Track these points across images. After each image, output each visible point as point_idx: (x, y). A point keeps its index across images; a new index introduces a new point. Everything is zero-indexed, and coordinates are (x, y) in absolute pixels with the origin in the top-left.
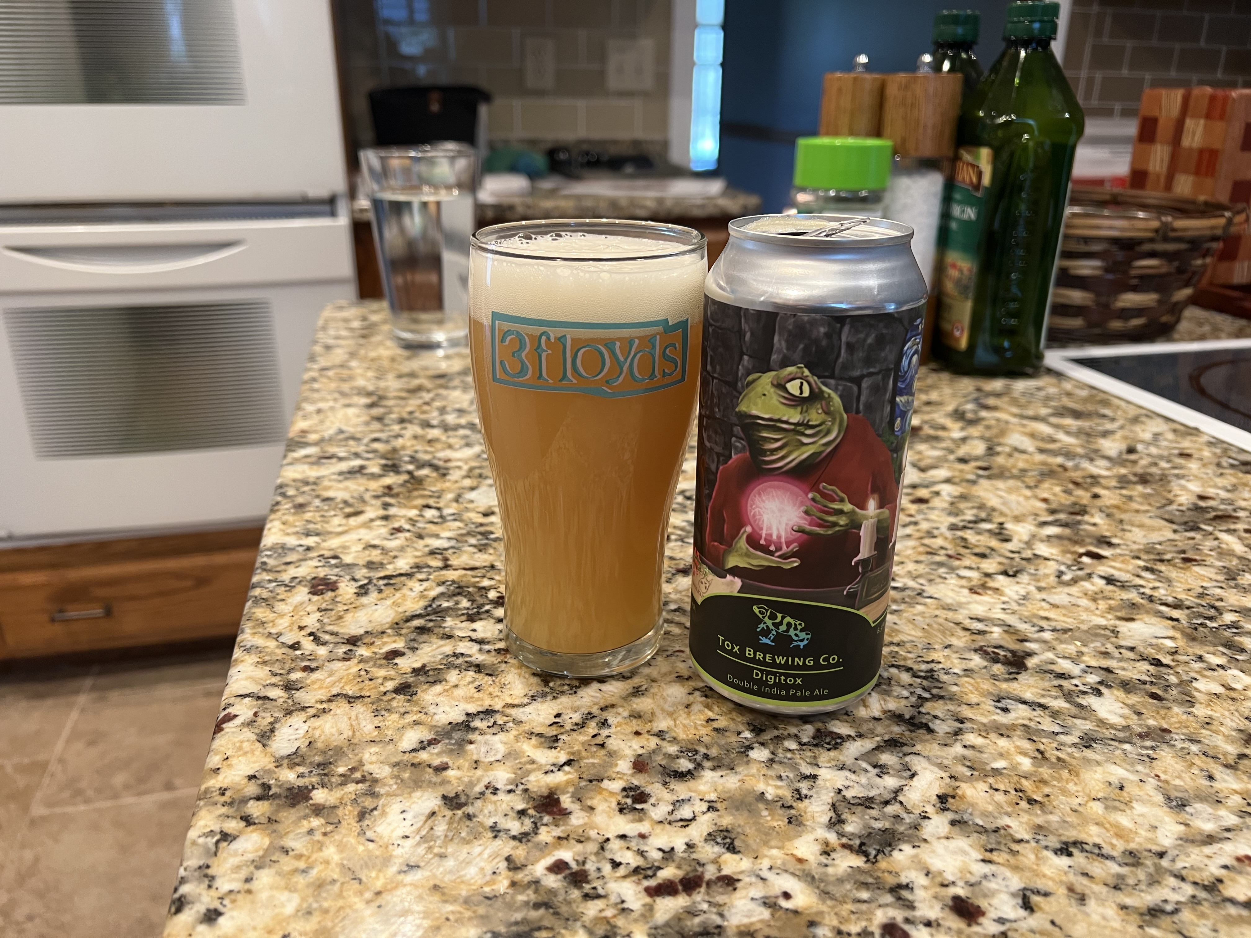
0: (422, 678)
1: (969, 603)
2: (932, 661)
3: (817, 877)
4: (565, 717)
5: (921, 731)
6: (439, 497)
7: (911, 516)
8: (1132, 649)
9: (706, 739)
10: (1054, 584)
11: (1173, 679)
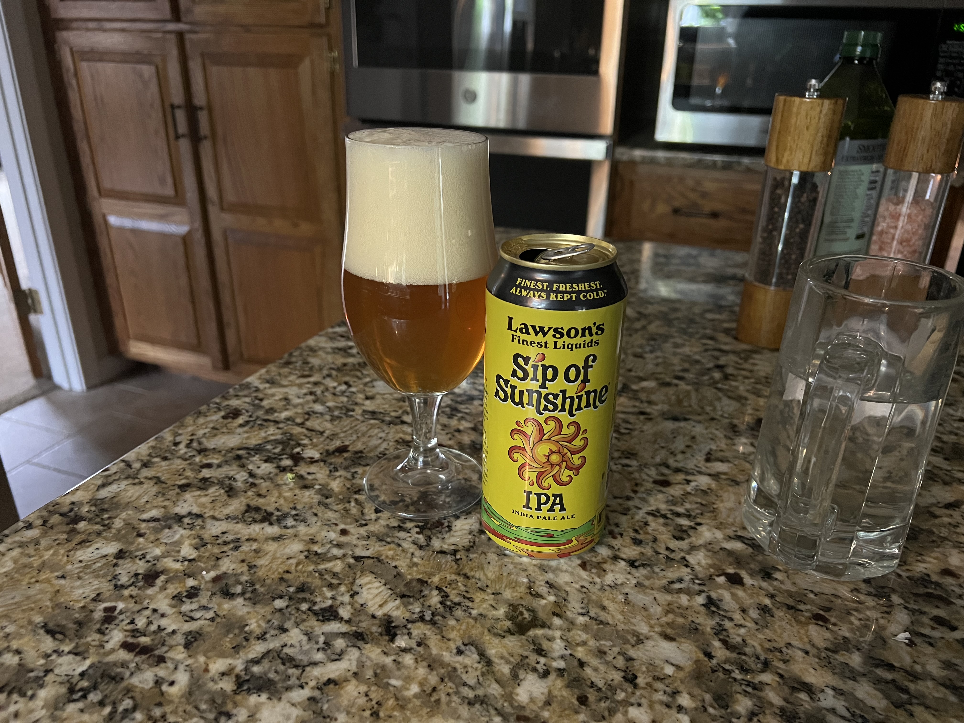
0: (200, 484)
1: (566, 571)
2: (468, 599)
3: (200, 682)
4: (226, 535)
5: (387, 638)
6: (360, 378)
7: (635, 492)
8: (630, 659)
9: (268, 581)
10: (656, 586)
11: (621, 696)
